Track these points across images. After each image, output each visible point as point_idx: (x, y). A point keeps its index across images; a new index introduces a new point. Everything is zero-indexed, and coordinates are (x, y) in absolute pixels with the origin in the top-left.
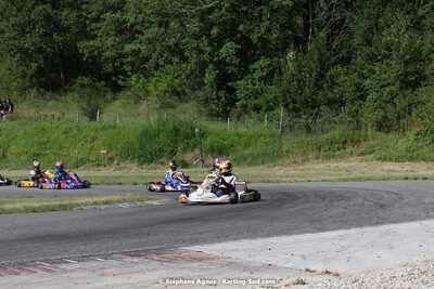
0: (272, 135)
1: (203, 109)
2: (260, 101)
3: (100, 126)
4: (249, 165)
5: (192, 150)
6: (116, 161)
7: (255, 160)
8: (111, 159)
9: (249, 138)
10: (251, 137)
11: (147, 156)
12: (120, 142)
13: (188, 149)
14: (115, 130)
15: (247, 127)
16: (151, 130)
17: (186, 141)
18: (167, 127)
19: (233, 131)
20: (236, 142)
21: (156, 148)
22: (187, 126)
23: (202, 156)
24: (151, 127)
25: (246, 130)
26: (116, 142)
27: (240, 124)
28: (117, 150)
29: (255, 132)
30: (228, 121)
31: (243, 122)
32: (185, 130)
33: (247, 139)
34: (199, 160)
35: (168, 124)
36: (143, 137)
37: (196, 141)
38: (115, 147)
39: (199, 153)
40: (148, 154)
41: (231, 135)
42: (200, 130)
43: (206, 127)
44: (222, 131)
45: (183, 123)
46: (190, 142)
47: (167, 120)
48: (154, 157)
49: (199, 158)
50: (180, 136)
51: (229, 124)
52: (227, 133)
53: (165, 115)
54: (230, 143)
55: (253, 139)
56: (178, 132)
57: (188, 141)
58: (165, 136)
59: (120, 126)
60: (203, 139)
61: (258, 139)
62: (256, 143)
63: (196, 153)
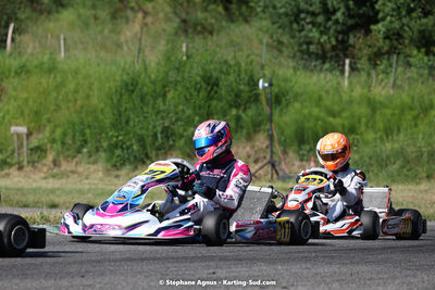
1: (285, 39)
3: (15, 63)
4: (393, 179)
5: (249, 138)
6: (50, 157)
7: (408, 168)
8: (39, 150)
9: (396, 112)
10: (403, 109)
11: (132, 145)
12: (63, 106)
13: (239, 134)
14: (52, 76)
15: (394, 85)
16: (147, 80)
17: (234, 112)
18: (186, 75)
19: (358, 91)
20: (364, 120)
21: (154, 127)
22: (239, 75)
23: (272, 152)
24: (146, 74)
25: (392, 92)
26: (53, 108)
27: (377, 75)
28: (56, 127)
29: (413, 98)
30: (347, 68)
31: (385, 72)
32: (234, 84)
33: (393, 115)
34: (265, 162)
35: (191, 67)
36: (125, 97)
37: (260, 114)
38: (49, 121)
39: (264, 146)
40: (134, 141)
41: (351, 102)
42: (271, 85)
43: (286, 80)
44: (327, 92)
45: (230, 66)
46: (243, 115)
47: (188, 57)
48: (149, 149)
49: (265, 157)
50: (220, 100)
51: (347, 74)
52: (341, 96)
53: (184, 45)
54: (346, 123)
55: (409, 116)
56: (215, 88)
57: (241, 112)
58: (182, 96)
59: (65, 67)
60: (278, 109)
61: (422, 115)
62: (416, 125)
63: (257, 143)
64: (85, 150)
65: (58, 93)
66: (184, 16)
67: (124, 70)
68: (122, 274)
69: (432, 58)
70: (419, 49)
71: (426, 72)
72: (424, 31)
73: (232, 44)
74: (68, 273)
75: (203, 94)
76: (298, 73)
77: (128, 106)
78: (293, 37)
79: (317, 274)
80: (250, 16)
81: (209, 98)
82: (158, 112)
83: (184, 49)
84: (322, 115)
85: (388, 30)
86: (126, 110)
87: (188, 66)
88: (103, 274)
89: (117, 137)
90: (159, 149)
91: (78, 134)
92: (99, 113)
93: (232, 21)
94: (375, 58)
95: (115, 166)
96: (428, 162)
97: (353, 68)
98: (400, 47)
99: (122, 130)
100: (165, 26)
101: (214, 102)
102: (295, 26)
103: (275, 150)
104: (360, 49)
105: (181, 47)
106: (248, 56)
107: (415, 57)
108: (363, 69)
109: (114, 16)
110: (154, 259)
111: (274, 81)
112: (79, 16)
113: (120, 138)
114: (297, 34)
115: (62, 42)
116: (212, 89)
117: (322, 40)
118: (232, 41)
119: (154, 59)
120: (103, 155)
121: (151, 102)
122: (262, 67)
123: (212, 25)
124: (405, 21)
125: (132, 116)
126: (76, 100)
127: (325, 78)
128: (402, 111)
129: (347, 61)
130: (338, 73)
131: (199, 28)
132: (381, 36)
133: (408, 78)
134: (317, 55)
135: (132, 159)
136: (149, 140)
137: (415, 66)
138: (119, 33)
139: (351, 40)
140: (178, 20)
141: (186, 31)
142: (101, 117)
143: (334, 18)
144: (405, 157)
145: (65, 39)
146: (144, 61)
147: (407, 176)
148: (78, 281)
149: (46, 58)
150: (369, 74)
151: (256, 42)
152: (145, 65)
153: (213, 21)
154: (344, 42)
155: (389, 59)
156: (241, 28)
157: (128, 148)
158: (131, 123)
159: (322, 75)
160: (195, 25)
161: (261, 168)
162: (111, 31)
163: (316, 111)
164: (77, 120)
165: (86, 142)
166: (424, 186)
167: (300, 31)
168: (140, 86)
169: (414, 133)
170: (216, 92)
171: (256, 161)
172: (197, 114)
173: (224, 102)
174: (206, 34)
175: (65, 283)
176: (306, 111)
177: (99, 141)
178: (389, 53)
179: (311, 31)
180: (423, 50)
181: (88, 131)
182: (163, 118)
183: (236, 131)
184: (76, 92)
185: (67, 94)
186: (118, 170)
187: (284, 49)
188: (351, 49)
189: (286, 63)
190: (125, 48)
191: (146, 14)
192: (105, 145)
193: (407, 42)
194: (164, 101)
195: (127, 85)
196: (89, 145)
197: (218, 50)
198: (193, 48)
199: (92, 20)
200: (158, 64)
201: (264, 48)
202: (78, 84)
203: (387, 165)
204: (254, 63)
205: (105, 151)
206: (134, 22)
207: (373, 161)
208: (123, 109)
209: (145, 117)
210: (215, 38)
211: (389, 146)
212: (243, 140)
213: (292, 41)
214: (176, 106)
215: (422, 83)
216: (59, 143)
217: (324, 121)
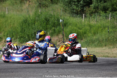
0: (114, 27)
1: (67, 9)
2: (108, 4)
4: (96, 46)
5: (57, 35)
6: (4, 40)
7: (100, 43)
9: (97, 28)
10: (99, 27)
11: (26, 37)
12: (7, 26)
13: (55, 34)
14: (4, 18)
15: (96, 21)
16: (30, 19)
17: (53, 28)
18: (40, 18)
19: (86, 23)
20: (88, 30)
21: (32, 32)
22: (55, 18)
23: (63, 39)
24: (30, 18)
25: (95, 23)
26: (4, 27)
27: (92, 18)
28: (5, 32)
29: (101, 25)
30: (84, 16)
31: (94, 18)
32: (53, 21)
33: (96, 29)
34: (62, 42)
35: (42, 16)
36: (24, 24)
37: (60, 29)
38: (3, 30)
39: (61, 37)
40: (26, 36)
41: (84, 26)
42: (63, 21)
43: (67, 20)
44: (78, 23)
45: (52, 16)
46: (56, 29)
47: (41, 13)
48: (30, 38)
49: (62, 40)
50: (49, 25)
51: (84, 18)
52: (82, 24)
53: (40, 10)
54: (83, 31)
55: (100, 29)
56: (48, 22)
57: (55, 28)
58: (39, 24)
59: (8, 16)
60: (65, 28)
61: (103, 29)
62: (102, 32)
63: (60, 37)
64: (13, 38)
65: (6, 23)
66: (40, 2)
67: (24, 17)
68: (23, 72)
69: (106, 14)
70: (103, 11)
71: (105, 17)
72: (104, 7)
73: (53, 10)
74: (8, 72)
75: (45, 23)
76: (71, 18)
77: (25, 26)
78: (69, 8)
79: (75, 72)
80: (57, 2)
81: (47, 24)
82: (33, 28)
83: (40, 11)
84: (77, 29)
85: (95, 6)
86: (24, 27)
87: (41, 16)
88: (18, 72)
89: (22, 35)
90: (33, 38)
91: (11, 34)
92: (17, 28)
93: (53, 4)
94: (91, 14)
95: (21, 43)
96: (105, 42)
97: (85, 17)
98: (98, 11)
99: (23, 33)
100: (35, 5)
101: (48, 26)
102: (70, 5)
103: (64, 38)
104: (87, 11)
105: (39, 10)
106: (57, 13)
107: (102, 13)
108: (88, 17)
109: (21, 2)
110: (32, 68)
111: (64, 20)
112: (12, 2)
113: (23, 35)
114: (70, 7)
115: (7, 9)
116: (47, 22)
117: (77, 9)
118: (53, 9)
119: (32, 14)
120: (18, 40)
121: (31, 25)
122: (61, 16)
123: (47, 5)
124: (99, 4)
125: (26, 29)
126: (11, 25)
127: (78, 19)
128: (98, 28)
129: (84, 15)
130: (81, 18)
131: (44, 5)
132: (93, 8)
133: (100, 19)
134: (76, 13)
135: (26, 41)
136: (30, 36)
137: (102, 16)
138: (22, 7)
139: (85, 9)
140: (38, 3)
141: (40, 6)
142: (17, 29)
143: (80, 3)
144: (99, 40)
145: (8, 8)
146: (29, 14)
147: (99, 45)
148: (11, 74)
149: (2, 13)
150: (89, 18)
151: (59, 9)
152: (29, 15)
153: (48, 4)
154: (83, 9)
155: (95, 14)
156: (55, 6)
157: (25, 38)
158: (26, 31)
159: (77, 18)
160: (43, 5)
161: (60, 43)
162: (20, 6)
163: (75, 28)
164: (11, 30)
165: (13, 36)
166: (104, 48)
167: (71, 6)
168: (28, 21)
169: (101, 34)
170: (48, 23)
171: (59, 41)
172: (44, 29)
173: (51, 25)
174: (46, 7)
175: (7, 74)
176: (72, 28)
177: (17, 36)
178: (95, 12)
179: (74, 6)
180: (104, 12)
181: (14, 33)
182: (34, 30)
183: (54, 33)
184: (11, 23)
185: (8, 23)
186: (22, 44)
187: (67, 11)
188: (85, 11)
189: (67, 15)
190: (24, 11)
191: (29, 2)
192: (18, 37)
193: (100, 9)
194: (34, 25)
195: (24, 21)
196: (14, 37)
197: (49, 11)
198: (42, 11)
199: (15, 3)
200: (33, 15)
201: (61, 11)
202: (11, 21)
203: (94, 43)
204: (59, 15)
205: (18, 38)
206: (26, 4)
207: (90, 41)
208: (23, 27)
209: (30, 30)
210: (48, 8)
211: (95, 37)
212: (56, 36)
213: (69, 9)
214: (38, 26)
215: (104, 20)
216: (6, 36)
217: (77, 31)
